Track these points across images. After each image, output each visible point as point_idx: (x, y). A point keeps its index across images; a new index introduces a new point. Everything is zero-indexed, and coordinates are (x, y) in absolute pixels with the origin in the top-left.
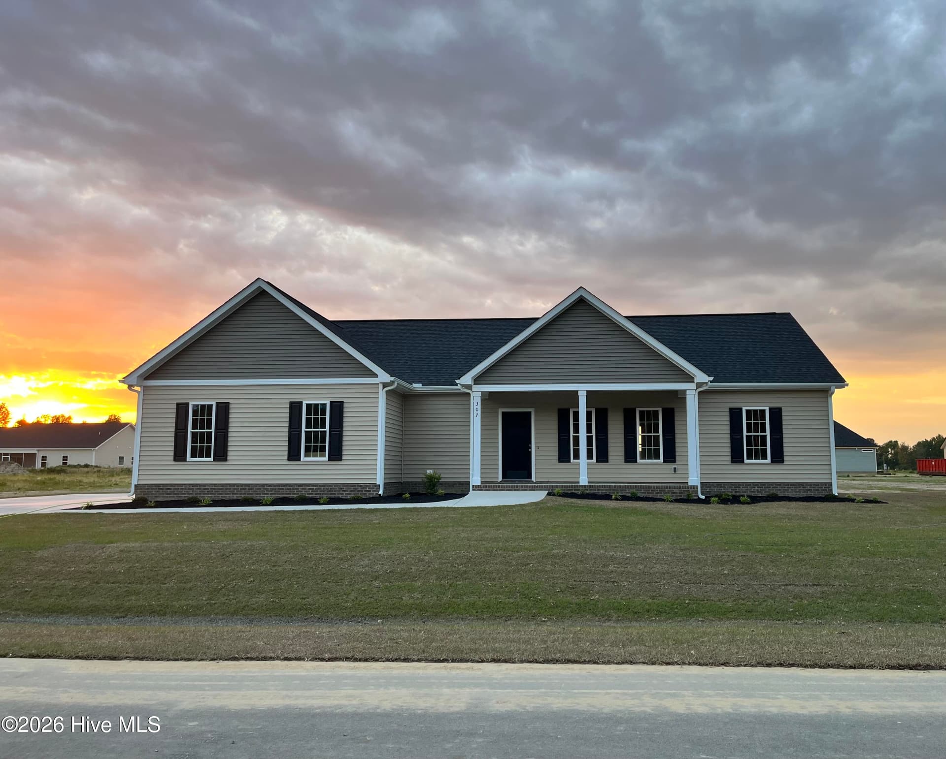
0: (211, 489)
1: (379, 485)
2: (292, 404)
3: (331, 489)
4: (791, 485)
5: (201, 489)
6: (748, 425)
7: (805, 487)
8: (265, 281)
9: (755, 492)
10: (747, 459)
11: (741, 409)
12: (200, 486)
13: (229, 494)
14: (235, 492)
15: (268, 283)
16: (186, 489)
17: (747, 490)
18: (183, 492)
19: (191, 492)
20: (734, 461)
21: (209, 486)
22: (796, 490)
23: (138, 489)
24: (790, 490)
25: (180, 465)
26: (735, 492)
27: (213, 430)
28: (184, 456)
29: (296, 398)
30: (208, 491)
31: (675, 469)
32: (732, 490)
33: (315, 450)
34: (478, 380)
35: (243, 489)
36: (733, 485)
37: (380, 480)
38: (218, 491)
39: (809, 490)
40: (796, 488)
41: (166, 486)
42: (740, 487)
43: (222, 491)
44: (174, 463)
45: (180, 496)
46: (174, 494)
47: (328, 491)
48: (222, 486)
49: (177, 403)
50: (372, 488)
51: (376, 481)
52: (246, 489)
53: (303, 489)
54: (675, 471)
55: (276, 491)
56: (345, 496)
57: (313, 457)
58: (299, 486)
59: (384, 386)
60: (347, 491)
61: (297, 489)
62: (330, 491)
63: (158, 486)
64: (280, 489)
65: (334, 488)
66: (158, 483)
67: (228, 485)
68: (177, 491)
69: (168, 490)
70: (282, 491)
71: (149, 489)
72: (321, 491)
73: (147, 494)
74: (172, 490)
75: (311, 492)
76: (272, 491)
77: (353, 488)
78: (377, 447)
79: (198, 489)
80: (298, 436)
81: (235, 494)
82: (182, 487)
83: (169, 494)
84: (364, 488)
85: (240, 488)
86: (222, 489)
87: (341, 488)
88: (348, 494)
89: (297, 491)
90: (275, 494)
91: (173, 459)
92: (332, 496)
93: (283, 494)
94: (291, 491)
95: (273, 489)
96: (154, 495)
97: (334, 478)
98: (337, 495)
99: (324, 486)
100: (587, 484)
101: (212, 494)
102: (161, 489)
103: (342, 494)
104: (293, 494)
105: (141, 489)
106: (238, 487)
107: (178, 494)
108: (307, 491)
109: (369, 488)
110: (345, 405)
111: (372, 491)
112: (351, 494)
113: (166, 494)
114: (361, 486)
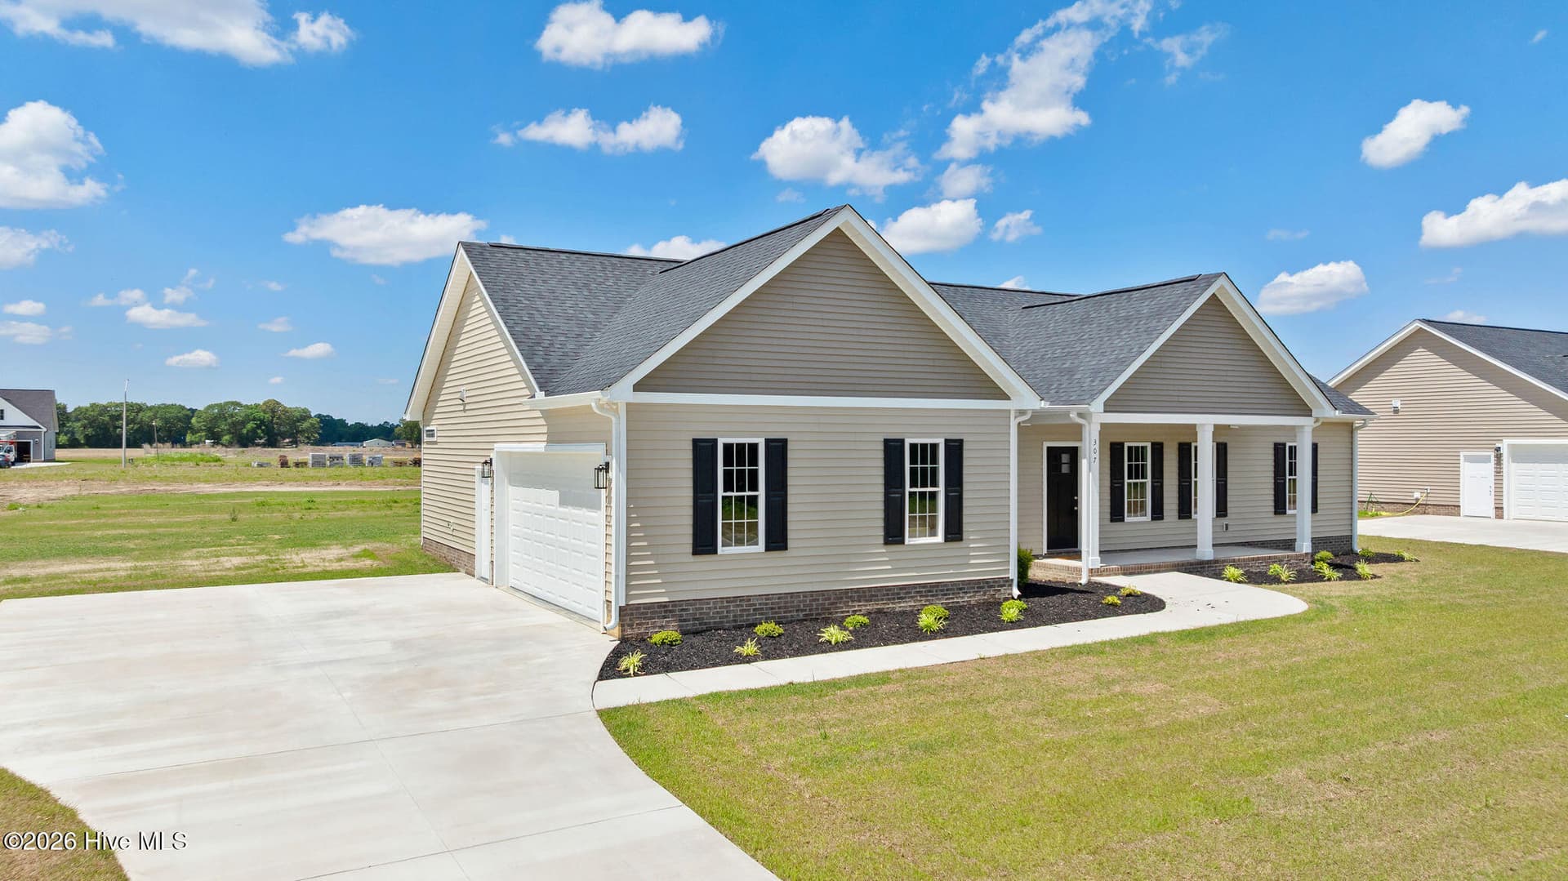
0: (760, 604)
1: (1012, 580)
2: (887, 443)
3: (947, 590)
4: (1321, 540)
5: (742, 606)
7: (1331, 542)
10: (1289, 509)
11: (1284, 445)
12: (741, 601)
13: (790, 612)
14: (802, 607)
16: (715, 608)
18: (711, 614)
19: (725, 614)
20: (1277, 513)
21: (757, 600)
23: (625, 615)
24: (1320, 547)
25: (705, 561)
27: (761, 491)
28: (711, 545)
29: (892, 432)
30: (754, 609)
31: (1227, 525)
33: (923, 525)
35: (814, 600)
37: (1012, 570)
38: (772, 608)
39: (1334, 545)
40: (1325, 543)
41: (681, 605)
43: (779, 608)
44: (692, 559)
45: (706, 624)
46: (695, 619)
47: (942, 595)
48: (779, 598)
49: (693, 440)
50: (1002, 586)
51: (1009, 573)
52: (818, 600)
53: (907, 593)
54: (1227, 528)
55: (867, 601)
56: (967, 601)
57: (919, 537)
58: (901, 589)
59: (1022, 412)
60: (970, 592)
61: (898, 594)
62: (946, 595)
63: (665, 606)
64: (873, 596)
65: (951, 590)
66: (666, 599)
67: (789, 596)
68: (701, 614)
69: (684, 613)
70: (875, 600)
71: (647, 613)
72: (932, 596)
73: (644, 624)
74: (691, 612)
75: (919, 598)
76: (860, 601)
77: (978, 588)
78: (1009, 516)
79: (738, 606)
80: (899, 500)
81: (802, 610)
82: (709, 604)
83: (685, 620)
84: (991, 587)
85: (808, 599)
86: (778, 603)
87: (961, 589)
88: (970, 597)
89: (898, 598)
90: (866, 606)
91: (691, 551)
92: (949, 603)
93: (878, 604)
94: (889, 599)
95: (861, 597)
96: (658, 624)
97: (952, 572)
98: (955, 600)
99: (938, 586)
100: (1212, 558)
101: (762, 614)
102: (670, 611)
103: (962, 597)
104: (892, 603)
105: (632, 614)
106: (806, 597)
107: (703, 619)
108: (912, 597)
109: (998, 586)
110: (966, 446)
111: (1002, 591)
112: (974, 596)
113: (680, 621)
114: (987, 583)
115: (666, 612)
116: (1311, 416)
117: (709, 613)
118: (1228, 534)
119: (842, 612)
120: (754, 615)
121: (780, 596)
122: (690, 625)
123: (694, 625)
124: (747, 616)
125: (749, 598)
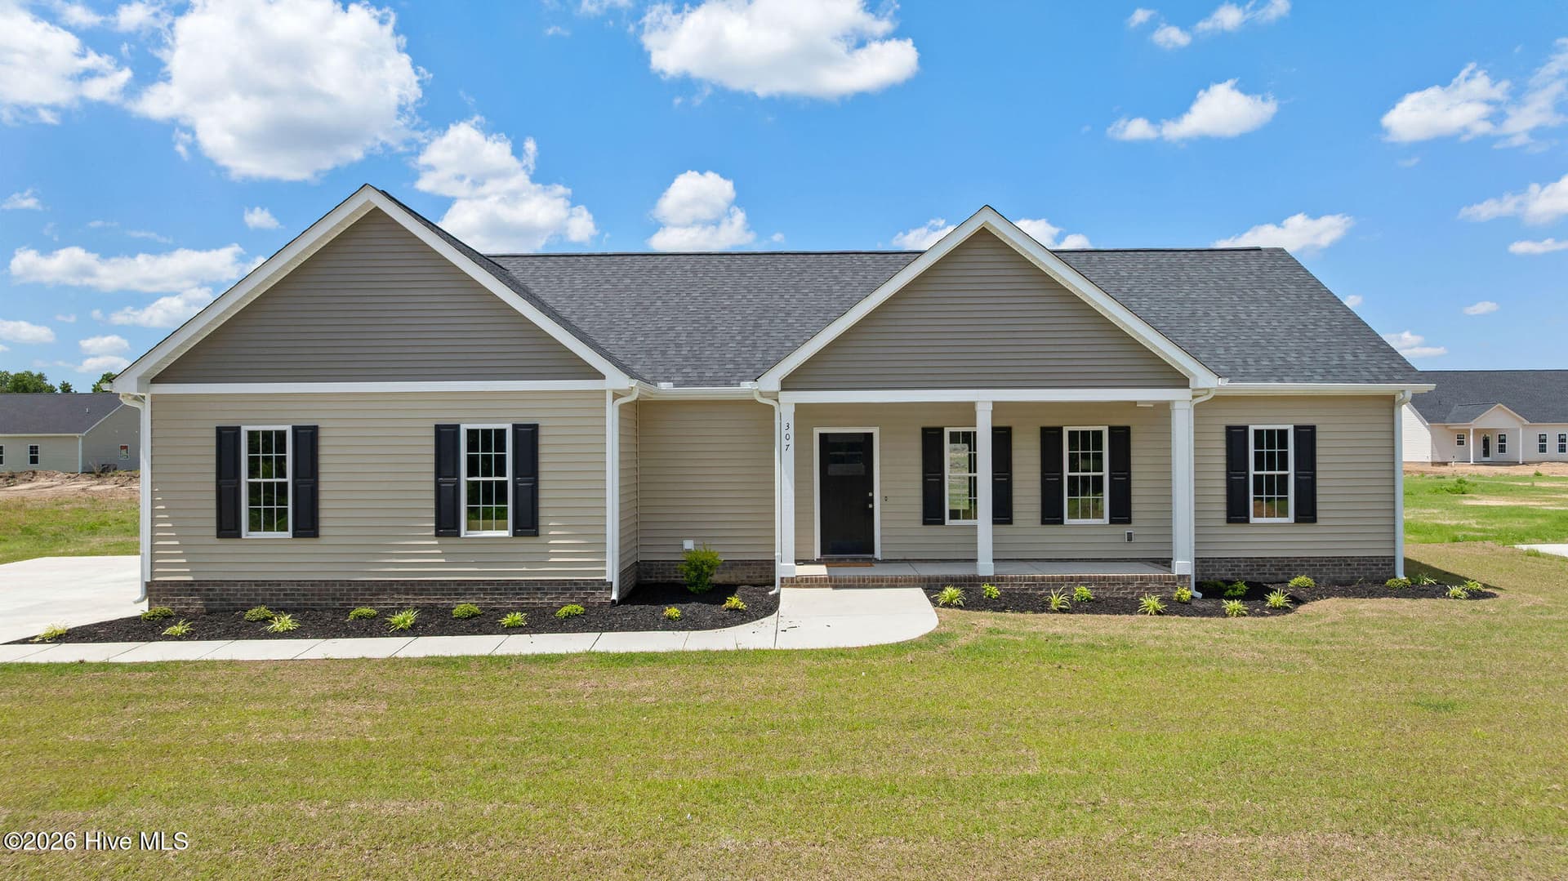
0: (291, 590)
1: (611, 583)
2: (439, 429)
3: (520, 589)
4: (1326, 561)
5: (271, 590)
6: (1258, 456)
7: (1349, 565)
8: (378, 190)
9: (1265, 574)
10: (1254, 516)
11: (1246, 428)
12: (270, 585)
13: (325, 600)
14: (338, 596)
15: (384, 193)
16: (243, 590)
17: (1252, 570)
18: (239, 596)
19: (253, 597)
20: (1231, 519)
21: (288, 585)
22: (1334, 569)
23: (151, 591)
24: (1324, 570)
25: (229, 545)
26: (1233, 574)
27: (289, 479)
28: (235, 529)
29: (447, 418)
30: (285, 595)
31: (1130, 535)
32: (1226, 570)
33: (487, 515)
34: (788, 384)
35: (353, 590)
36: (1227, 562)
37: (611, 572)
38: (304, 595)
39: (1356, 569)
40: (1336, 565)
41: (206, 585)
42: (1240, 566)
43: (313, 595)
44: (218, 541)
45: (233, 604)
46: (222, 599)
47: (513, 594)
48: (312, 585)
49: (217, 427)
50: (597, 589)
51: (605, 575)
52: (357, 590)
53: (466, 590)
54: (1130, 539)
55: (415, 594)
56: (548, 604)
57: (483, 530)
58: (459, 585)
59: (616, 395)
60: (552, 594)
61: (456, 589)
62: (518, 594)
63: (191, 585)
64: (423, 589)
65: (525, 589)
66: (191, 578)
67: (323, 583)
68: (228, 594)
69: (211, 593)
70: (426, 595)
71: (173, 590)
72: (501, 594)
73: (171, 600)
74: (217, 592)
75: (482, 596)
76: (408, 594)
77: (562, 589)
78: (606, 511)
79: (267, 590)
80: (452, 491)
81: (338, 599)
82: (236, 585)
83: (211, 600)
84: (582, 589)
85: (345, 588)
86: (312, 590)
87: (538, 589)
88: (552, 599)
89: (456, 594)
90: (415, 599)
91: (215, 534)
92: (523, 604)
93: (429, 599)
94: (443, 595)
95: (409, 589)
96: (184, 601)
97: (524, 569)
98: (531, 601)
99: (507, 584)
100: (992, 574)
101: (293, 600)
102: (197, 590)
103: (541, 599)
104: (448, 599)
105: (159, 590)
106: (343, 585)
107: (230, 600)
108: (474, 594)
109: (592, 589)
110: (542, 432)
111: (597, 595)
112: (558, 598)
113: (206, 600)
114: (576, 584)
115: (192, 590)
116: (1187, 387)
117: (236, 595)
118: (1130, 547)
119: (386, 604)
120: (283, 600)
121: (313, 583)
122: (216, 605)
123: (221, 605)
124: (277, 600)
125: (279, 583)
